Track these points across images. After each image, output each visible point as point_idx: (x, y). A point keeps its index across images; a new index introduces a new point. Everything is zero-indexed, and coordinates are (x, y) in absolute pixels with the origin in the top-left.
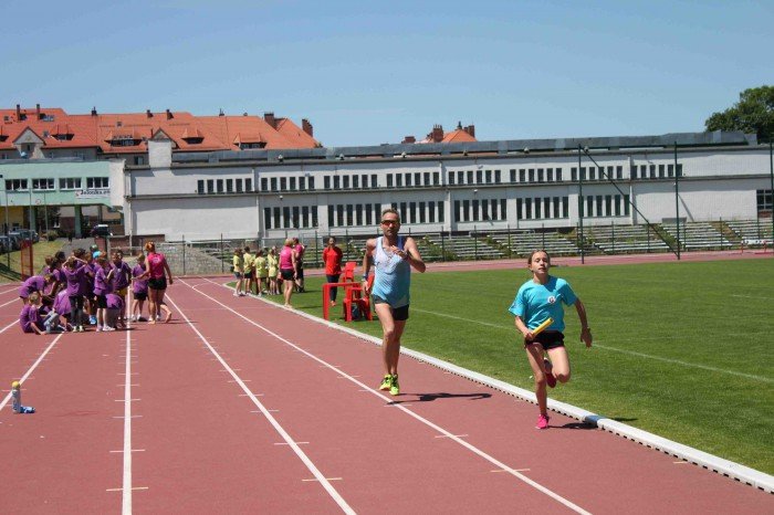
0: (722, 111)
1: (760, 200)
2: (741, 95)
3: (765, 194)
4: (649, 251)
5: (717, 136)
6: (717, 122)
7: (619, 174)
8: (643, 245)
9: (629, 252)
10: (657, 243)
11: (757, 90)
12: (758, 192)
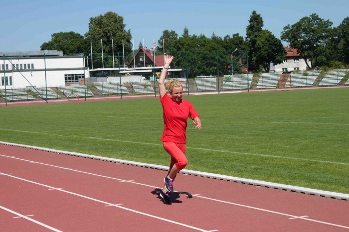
0: (47, 42)
1: (66, 78)
2: (52, 35)
3: (68, 76)
4: (28, 100)
5: (46, 52)
6: (45, 47)
7: (7, 68)
8: (24, 98)
9: (19, 101)
10: (30, 97)
11: (58, 33)
12: (65, 75)
